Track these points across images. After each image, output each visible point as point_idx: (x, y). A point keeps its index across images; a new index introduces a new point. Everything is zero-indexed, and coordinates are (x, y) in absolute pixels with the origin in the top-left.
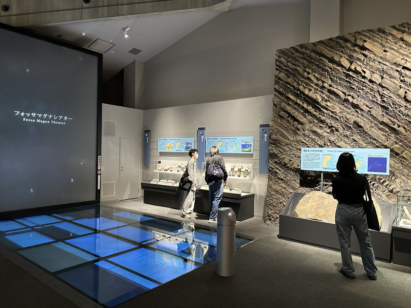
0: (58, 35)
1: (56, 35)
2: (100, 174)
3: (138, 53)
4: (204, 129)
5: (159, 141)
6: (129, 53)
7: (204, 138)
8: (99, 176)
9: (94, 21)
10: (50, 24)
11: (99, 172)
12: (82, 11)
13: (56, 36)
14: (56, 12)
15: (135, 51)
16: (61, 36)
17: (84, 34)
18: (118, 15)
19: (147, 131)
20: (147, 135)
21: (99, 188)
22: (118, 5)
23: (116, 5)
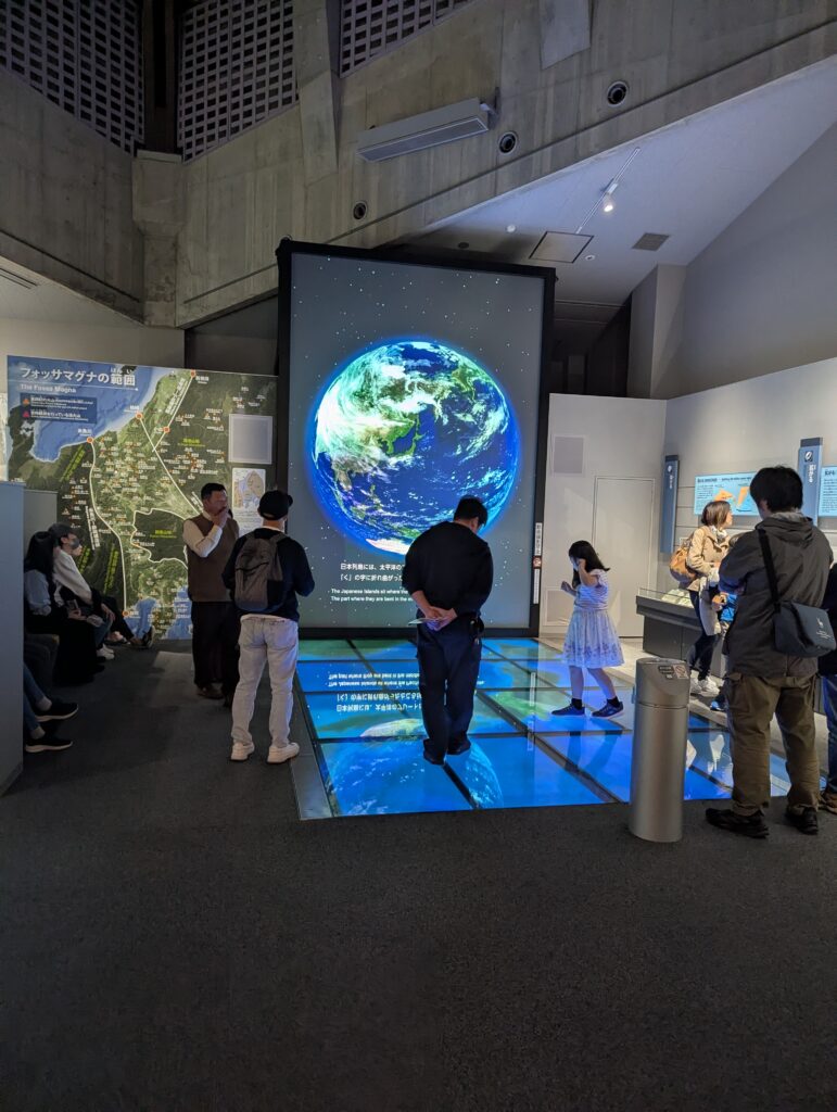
0: (460, 245)
1: (455, 246)
2: (540, 568)
3: (661, 243)
4: (816, 442)
5: (697, 485)
6: (638, 251)
7: (816, 472)
8: (537, 572)
9: (524, 191)
10: (435, 225)
11: (537, 563)
12: (496, 175)
13: (457, 248)
14: (446, 194)
15: (651, 241)
16: (467, 245)
17: (511, 229)
18: (576, 159)
19: (672, 459)
20: (670, 468)
21: (536, 601)
22: (577, 132)
23: (573, 134)
